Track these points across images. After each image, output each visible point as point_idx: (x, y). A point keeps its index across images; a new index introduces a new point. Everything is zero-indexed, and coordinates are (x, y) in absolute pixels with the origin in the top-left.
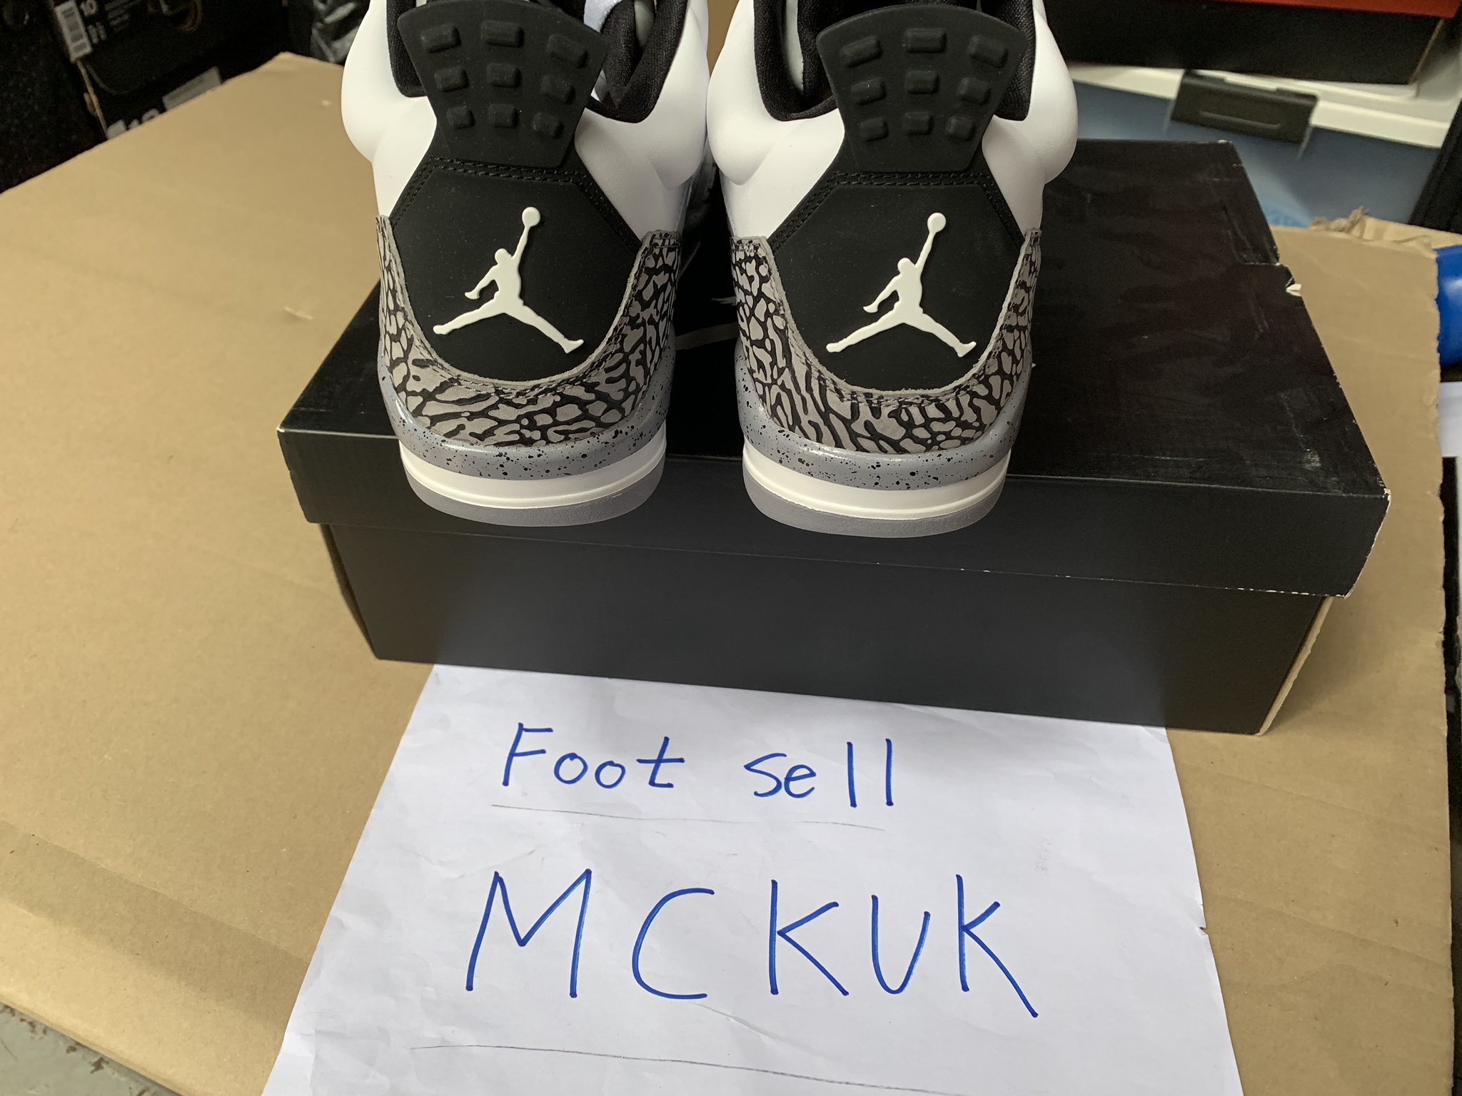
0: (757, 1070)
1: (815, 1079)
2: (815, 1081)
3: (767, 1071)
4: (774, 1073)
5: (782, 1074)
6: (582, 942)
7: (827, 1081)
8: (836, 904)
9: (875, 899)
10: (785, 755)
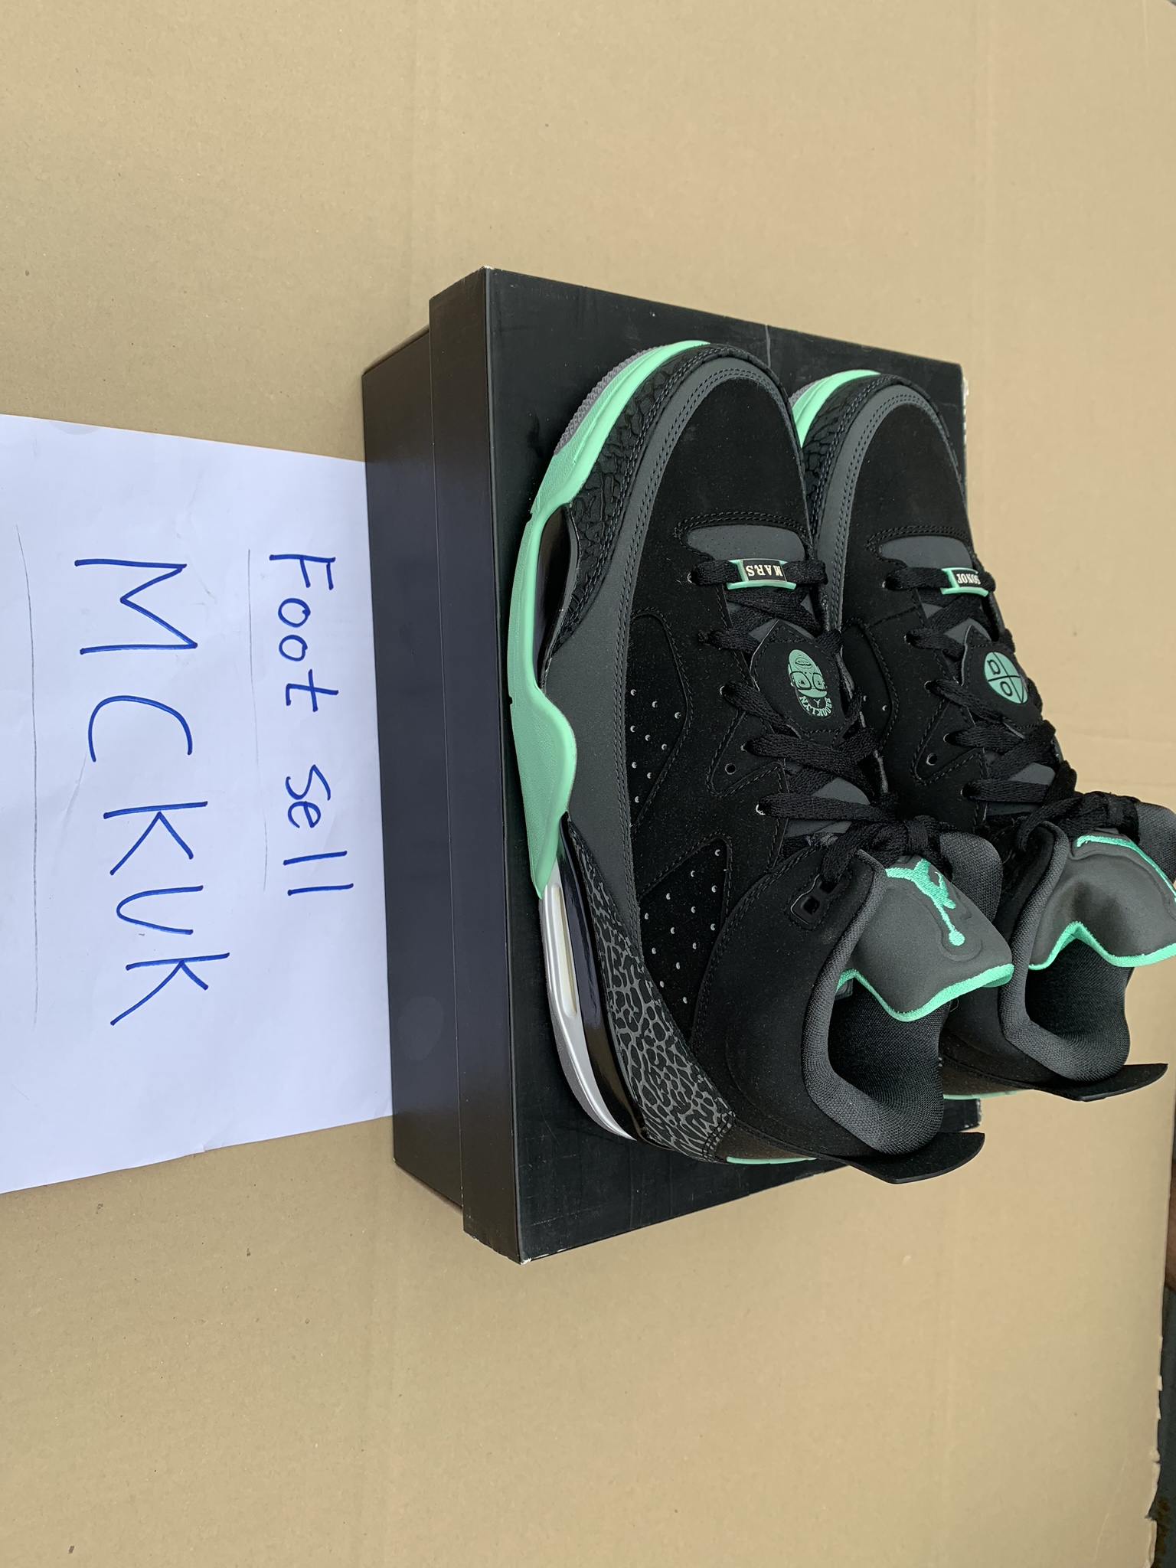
0: (36, 811)
1: (35, 856)
3: (36, 818)
4: (36, 825)
6: (131, 651)
7: (35, 866)
8: (191, 856)
9: (200, 888)
10: (329, 798)
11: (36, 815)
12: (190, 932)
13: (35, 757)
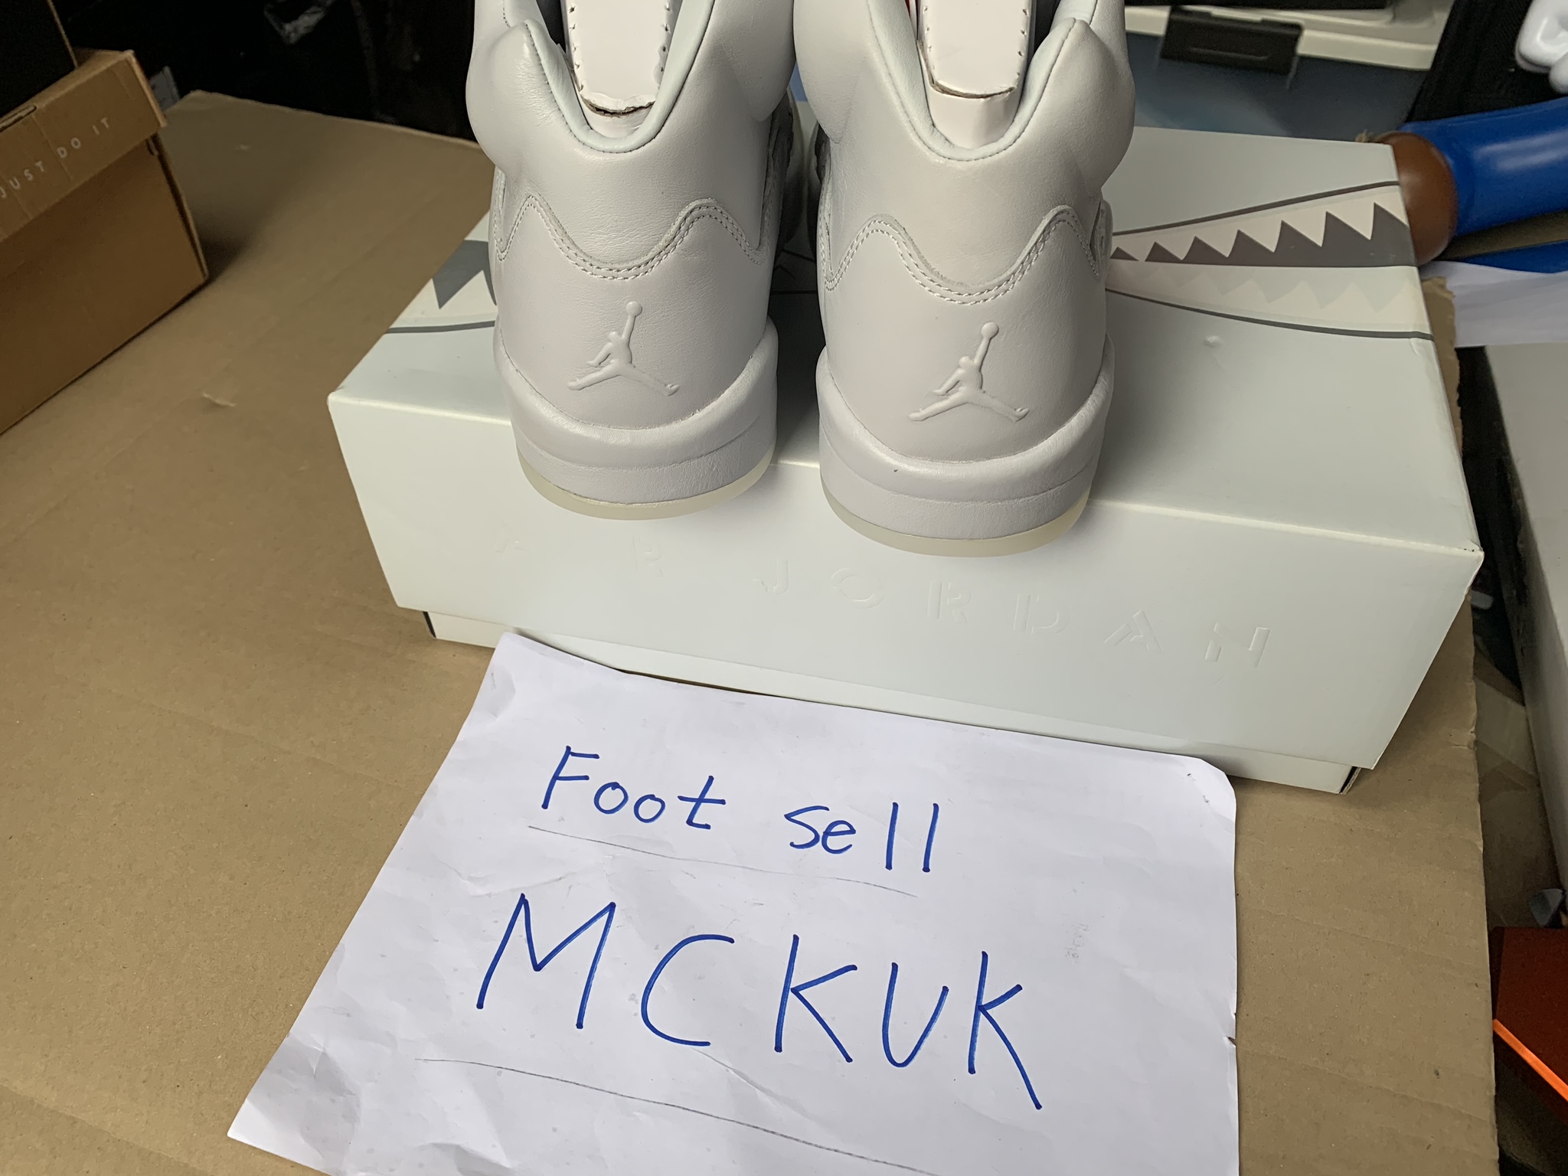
0: (749, 1125)
3: (757, 1128)
4: (765, 1130)
5: (773, 1132)
6: (596, 974)
7: (816, 1146)
8: (854, 968)
9: (895, 967)
10: (827, 809)
11: (754, 1127)
12: (945, 990)
13: (684, 1108)
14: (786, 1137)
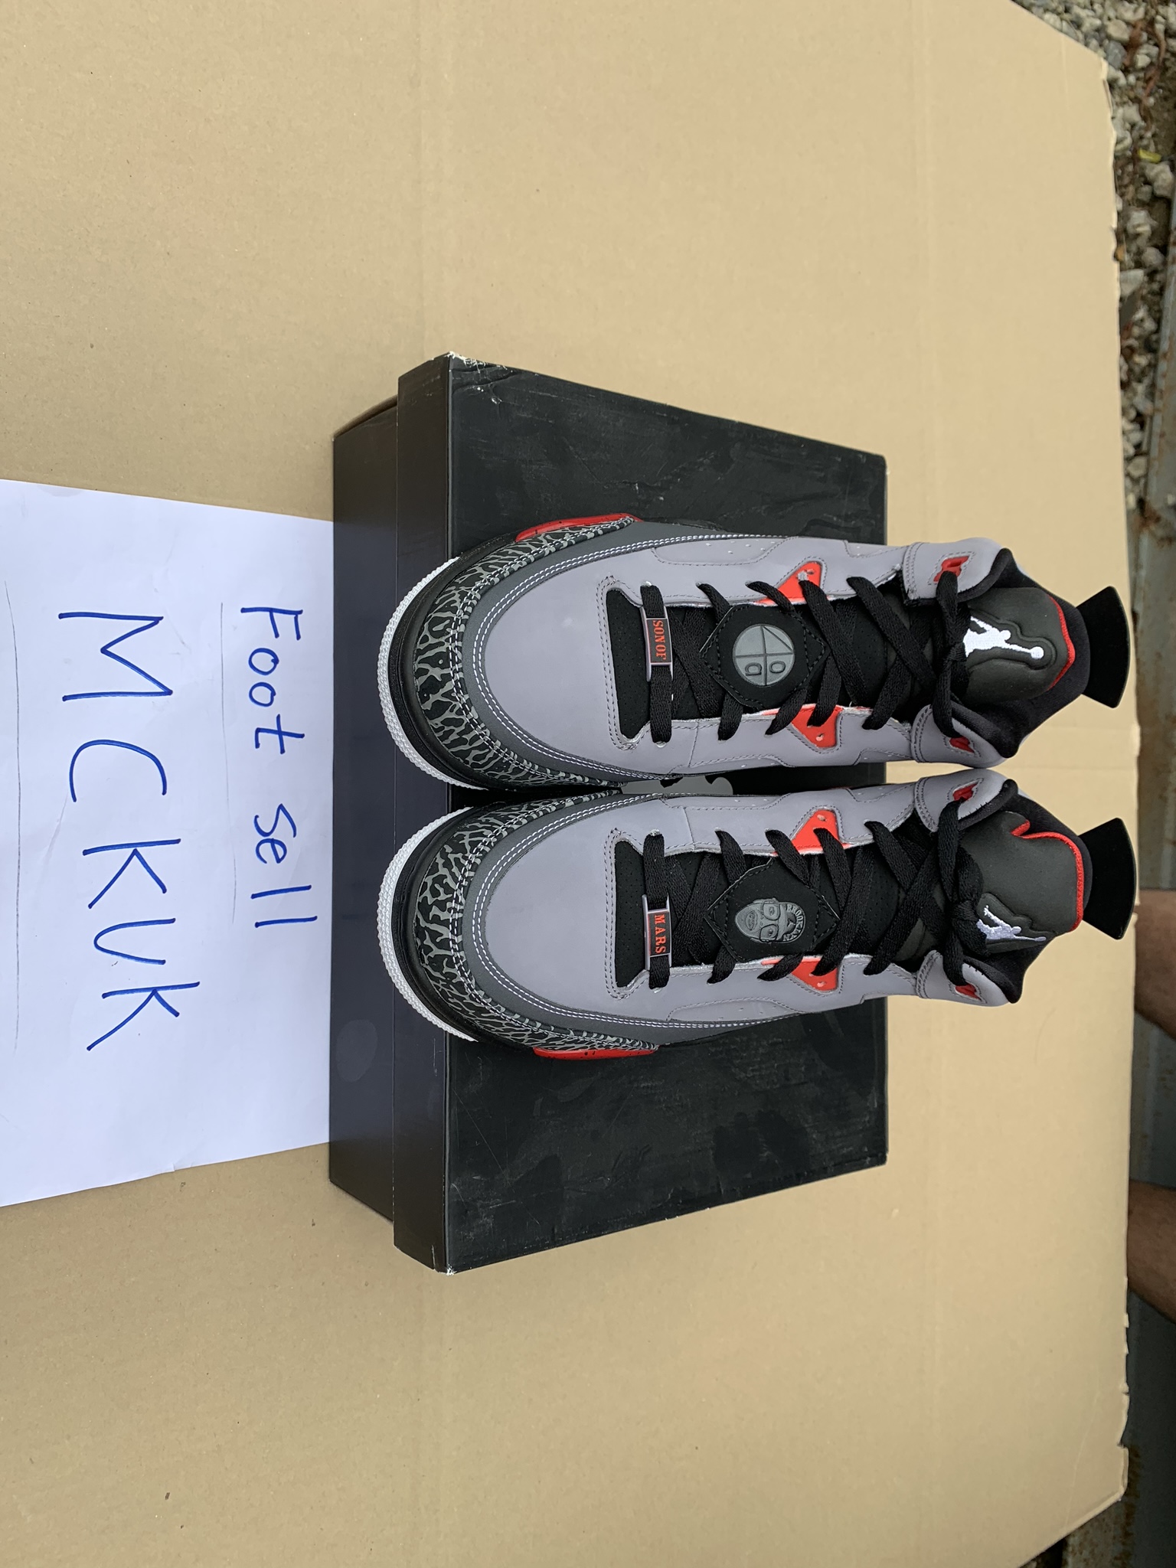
0: (19, 848)
1: (18, 891)
2: (16, 891)
4: (19, 861)
5: (19, 867)
6: (110, 698)
7: (18, 900)
8: (164, 891)
9: (173, 921)
10: (295, 835)
11: (19, 852)
12: (163, 962)
13: (19, 797)
14: (18, 877)
